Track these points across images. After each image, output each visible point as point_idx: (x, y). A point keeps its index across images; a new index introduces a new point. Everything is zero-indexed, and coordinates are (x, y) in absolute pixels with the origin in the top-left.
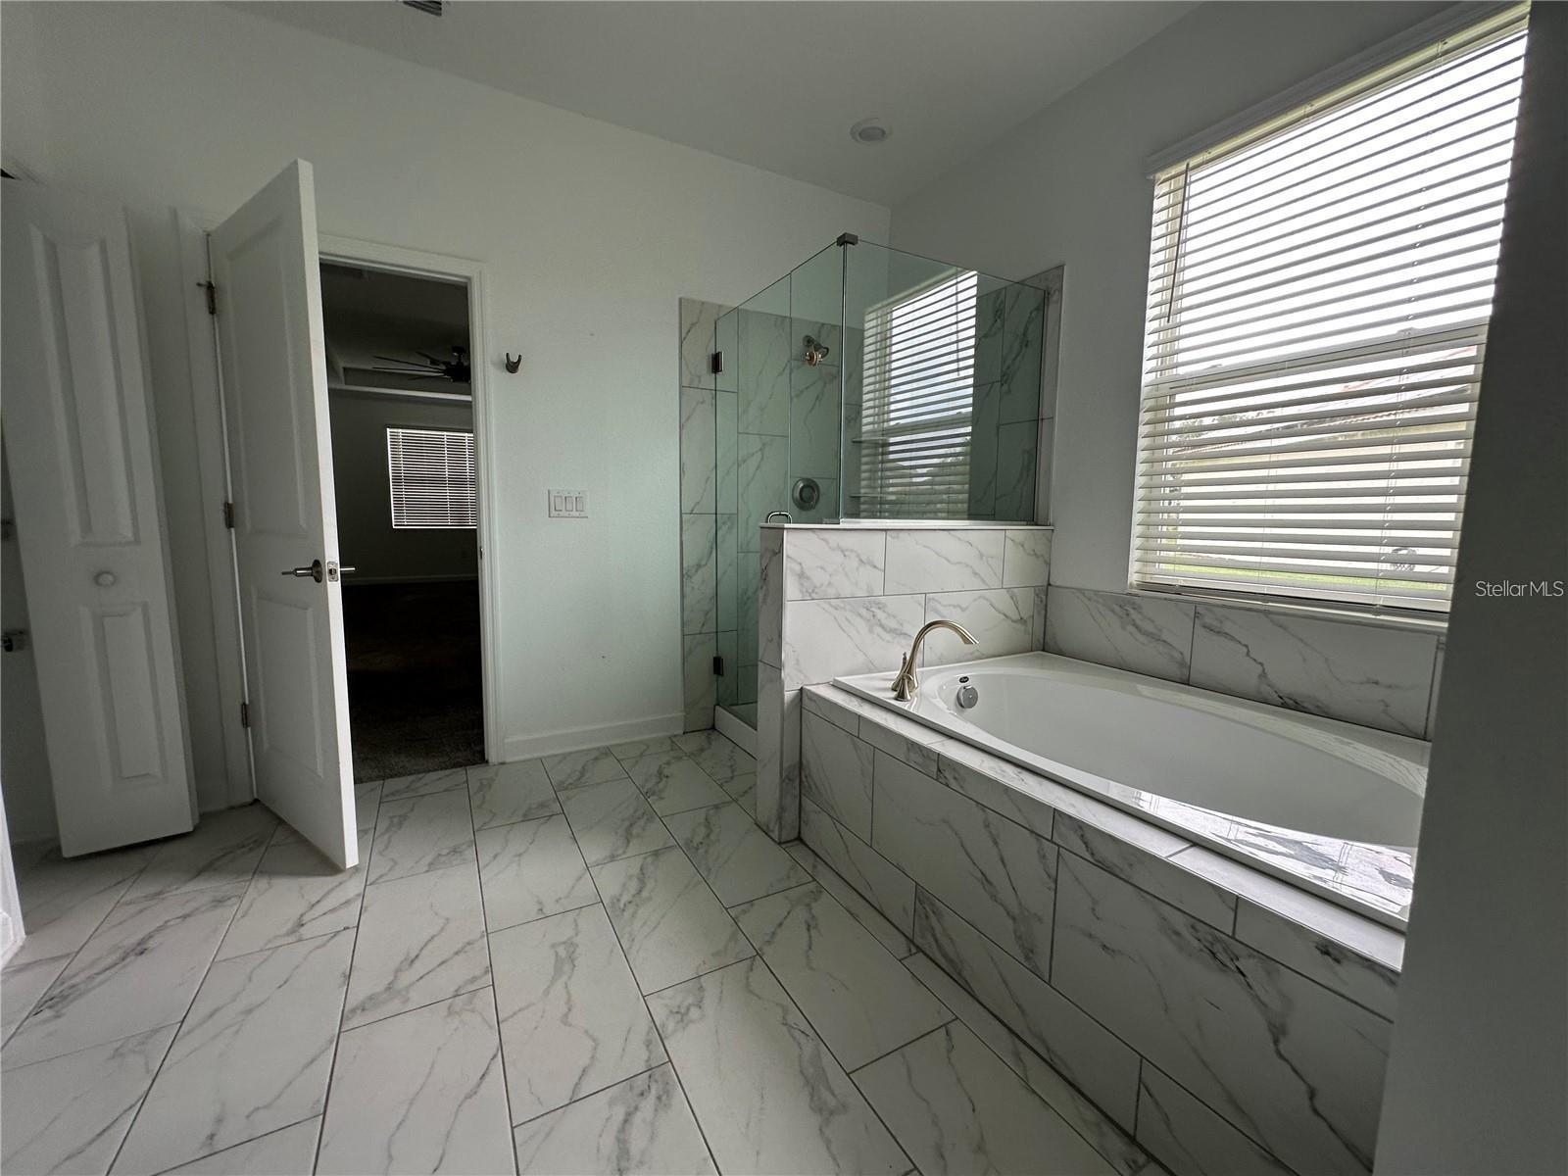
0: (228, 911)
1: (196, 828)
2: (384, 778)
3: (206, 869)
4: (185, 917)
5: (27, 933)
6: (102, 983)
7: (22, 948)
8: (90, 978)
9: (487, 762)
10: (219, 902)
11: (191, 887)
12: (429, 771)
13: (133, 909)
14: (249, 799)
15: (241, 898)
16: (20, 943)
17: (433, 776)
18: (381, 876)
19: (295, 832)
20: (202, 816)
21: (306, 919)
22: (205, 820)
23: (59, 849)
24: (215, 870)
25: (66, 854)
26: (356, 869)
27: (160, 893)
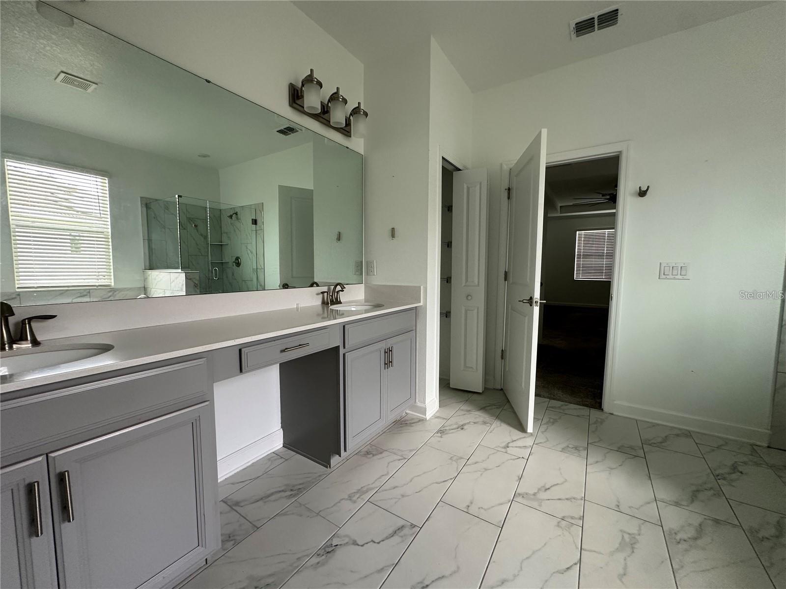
0: (486, 428)
1: (483, 392)
2: (550, 398)
3: (483, 409)
4: (475, 423)
5: (439, 407)
6: (452, 433)
7: (438, 411)
8: (450, 430)
9: (602, 410)
10: (485, 423)
11: (478, 413)
12: (571, 403)
13: (463, 413)
14: (500, 388)
15: (491, 425)
16: (437, 409)
17: (572, 406)
18: (541, 443)
19: (512, 408)
20: (485, 388)
21: (510, 445)
22: (486, 389)
23: (449, 384)
24: (486, 410)
25: (451, 386)
26: (531, 434)
27: (470, 411)
